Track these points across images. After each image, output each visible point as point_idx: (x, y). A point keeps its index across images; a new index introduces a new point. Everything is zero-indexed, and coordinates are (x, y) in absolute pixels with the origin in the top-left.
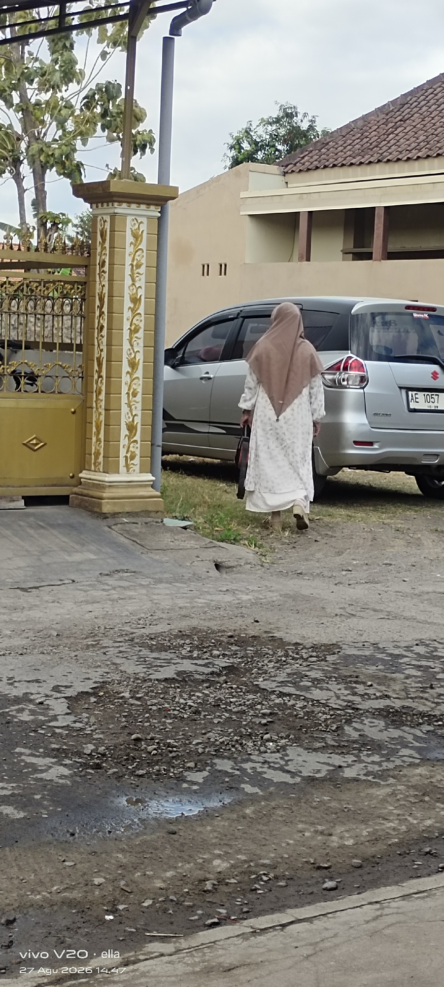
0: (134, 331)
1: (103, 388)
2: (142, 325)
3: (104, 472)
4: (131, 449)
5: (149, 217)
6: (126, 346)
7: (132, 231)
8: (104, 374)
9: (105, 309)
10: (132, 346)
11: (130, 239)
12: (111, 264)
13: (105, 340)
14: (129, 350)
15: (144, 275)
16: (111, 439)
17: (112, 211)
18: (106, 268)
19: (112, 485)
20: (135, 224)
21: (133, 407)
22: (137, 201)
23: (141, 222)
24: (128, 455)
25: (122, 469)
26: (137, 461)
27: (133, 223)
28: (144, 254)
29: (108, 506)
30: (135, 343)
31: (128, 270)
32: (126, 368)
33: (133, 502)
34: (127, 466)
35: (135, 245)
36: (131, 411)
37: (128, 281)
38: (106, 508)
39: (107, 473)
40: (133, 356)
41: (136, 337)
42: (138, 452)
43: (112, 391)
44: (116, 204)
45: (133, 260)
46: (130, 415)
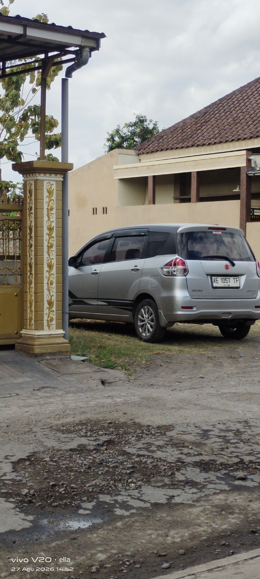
0: (50, 247)
1: (33, 281)
2: (55, 243)
3: (35, 330)
4: (51, 316)
5: (56, 181)
6: (46, 256)
7: (47, 190)
8: (33, 272)
9: (33, 235)
10: (49, 255)
11: (46, 194)
12: (36, 209)
13: (33, 253)
14: (48, 258)
15: (55, 215)
16: (39, 311)
17: (35, 178)
18: (33, 211)
19: (40, 337)
20: (49, 185)
21: (51, 291)
22: (50, 172)
23: (52, 184)
24: (49, 319)
25: (46, 327)
26: (54, 322)
27: (47, 185)
28: (55, 202)
29: (38, 350)
30: (51, 254)
31: (45, 212)
32: (46, 268)
33: (53, 346)
34: (49, 326)
35: (49, 197)
36: (50, 293)
37: (46, 218)
38: (37, 350)
39: (36, 330)
40: (50, 261)
41: (52, 251)
42: (54, 317)
43: (39, 282)
44: (37, 174)
45: (48, 206)
46: (49, 296)
